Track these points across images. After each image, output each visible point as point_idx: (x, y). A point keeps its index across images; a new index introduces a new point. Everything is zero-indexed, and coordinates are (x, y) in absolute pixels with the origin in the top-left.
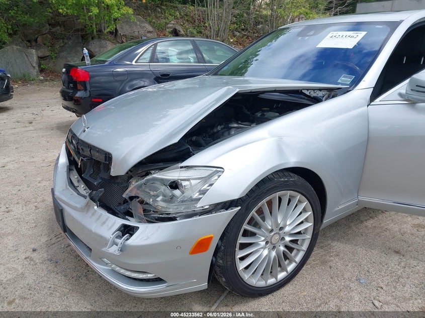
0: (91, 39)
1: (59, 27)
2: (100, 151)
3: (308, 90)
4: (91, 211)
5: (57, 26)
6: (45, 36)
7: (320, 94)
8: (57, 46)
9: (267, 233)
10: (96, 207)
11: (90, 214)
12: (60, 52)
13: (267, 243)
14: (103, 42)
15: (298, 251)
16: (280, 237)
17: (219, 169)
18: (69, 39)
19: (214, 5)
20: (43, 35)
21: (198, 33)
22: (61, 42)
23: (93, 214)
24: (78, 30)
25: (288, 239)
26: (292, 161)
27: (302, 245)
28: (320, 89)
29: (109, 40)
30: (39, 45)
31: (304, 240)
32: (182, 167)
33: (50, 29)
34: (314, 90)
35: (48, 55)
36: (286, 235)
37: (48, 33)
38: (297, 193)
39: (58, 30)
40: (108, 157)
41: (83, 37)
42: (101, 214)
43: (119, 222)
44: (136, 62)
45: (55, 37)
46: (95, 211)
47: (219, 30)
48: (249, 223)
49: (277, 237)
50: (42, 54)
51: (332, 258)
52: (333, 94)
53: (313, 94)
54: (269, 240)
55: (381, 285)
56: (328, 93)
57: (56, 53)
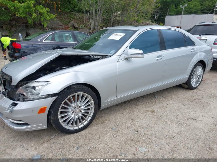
0: (30, 28)
1: (14, 21)
2: (9, 76)
3: (93, 55)
4: (3, 99)
5: (13, 21)
6: (7, 25)
7: (99, 57)
8: (13, 31)
9: (73, 109)
10: (5, 97)
11: (2, 100)
12: (14, 33)
13: (73, 112)
14: (37, 30)
15: (89, 117)
16: (79, 110)
17: (50, 82)
18: (19, 27)
19: (92, 14)
20: (6, 25)
21: (85, 27)
22: (14, 29)
23: (3, 100)
24: (23, 23)
25: (83, 111)
26: (82, 81)
27: (90, 114)
28: (98, 55)
29: (39, 29)
30: (3, 29)
31: (91, 112)
32: (36, 82)
33: (10, 22)
34: (96, 56)
35: (8, 35)
36: (82, 110)
37: (8, 24)
38: (85, 94)
39: (14, 23)
40: (11, 78)
41: (26, 26)
42: (6, 99)
43: (12, 102)
44: (44, 41)
45: (12, 26)
46: (4, 98)
47: (95, 26)
48: (64, 104)
49: (78, 110)
50: (5, 34)
51: (106, 122)
52: (104, 57)
53: (95, 57)
54: (74, 111)
55: (120, 130)
56: (102, 57)
57: (12, 34)
